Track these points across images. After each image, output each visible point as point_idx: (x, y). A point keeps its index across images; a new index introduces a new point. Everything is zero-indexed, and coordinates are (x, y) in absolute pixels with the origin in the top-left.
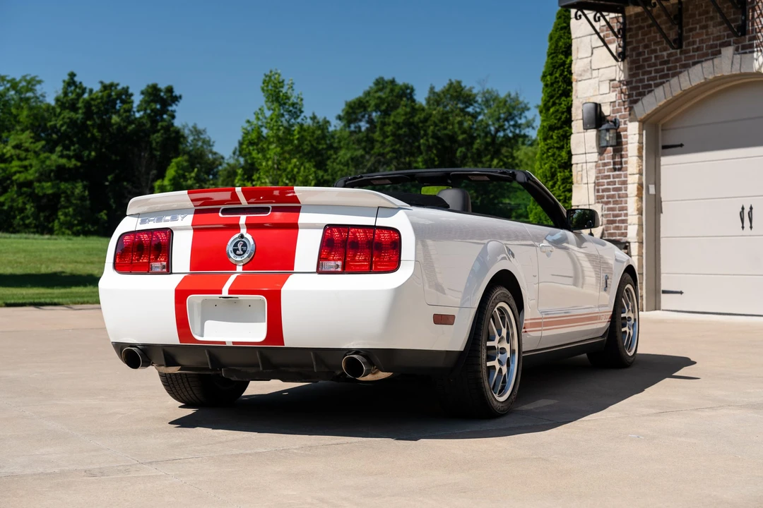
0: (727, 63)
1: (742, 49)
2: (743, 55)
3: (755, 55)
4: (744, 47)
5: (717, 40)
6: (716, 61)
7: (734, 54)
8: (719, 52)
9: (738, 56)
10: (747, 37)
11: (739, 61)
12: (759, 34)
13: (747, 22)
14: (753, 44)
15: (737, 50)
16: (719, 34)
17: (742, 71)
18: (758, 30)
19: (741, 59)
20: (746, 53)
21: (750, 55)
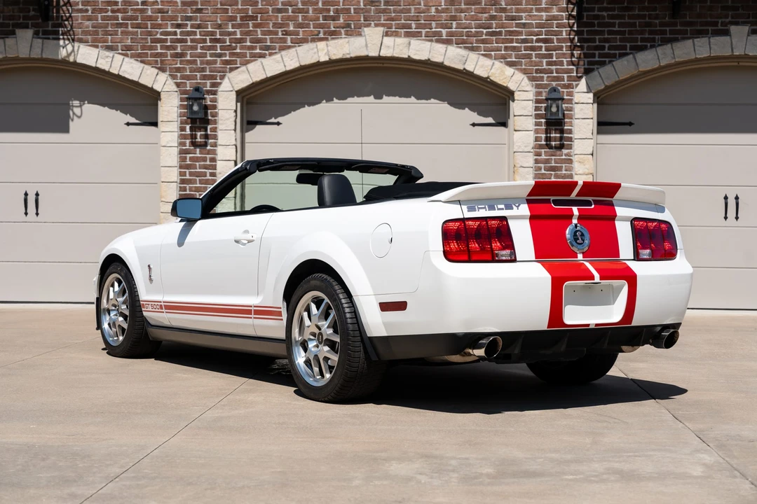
0: (24, 44)
1: (43, 34)
2: (45, 41)
3: (61, 42)
4: (45, 33)
5: (10, 20)
6: (10, 41)
7: (33, 38)
8: (13, 33)
9: (40, 41)
10: (50, 23)
11: (41, 45)
12: (66, 23)
13: (51, 8)
14: (59, 31)
15: (36, 34)
16: (11, 13)
17: (44, 56)
18: (64, 18)
19: (43, 44)
20: (49, 39)
21: (55, 41)
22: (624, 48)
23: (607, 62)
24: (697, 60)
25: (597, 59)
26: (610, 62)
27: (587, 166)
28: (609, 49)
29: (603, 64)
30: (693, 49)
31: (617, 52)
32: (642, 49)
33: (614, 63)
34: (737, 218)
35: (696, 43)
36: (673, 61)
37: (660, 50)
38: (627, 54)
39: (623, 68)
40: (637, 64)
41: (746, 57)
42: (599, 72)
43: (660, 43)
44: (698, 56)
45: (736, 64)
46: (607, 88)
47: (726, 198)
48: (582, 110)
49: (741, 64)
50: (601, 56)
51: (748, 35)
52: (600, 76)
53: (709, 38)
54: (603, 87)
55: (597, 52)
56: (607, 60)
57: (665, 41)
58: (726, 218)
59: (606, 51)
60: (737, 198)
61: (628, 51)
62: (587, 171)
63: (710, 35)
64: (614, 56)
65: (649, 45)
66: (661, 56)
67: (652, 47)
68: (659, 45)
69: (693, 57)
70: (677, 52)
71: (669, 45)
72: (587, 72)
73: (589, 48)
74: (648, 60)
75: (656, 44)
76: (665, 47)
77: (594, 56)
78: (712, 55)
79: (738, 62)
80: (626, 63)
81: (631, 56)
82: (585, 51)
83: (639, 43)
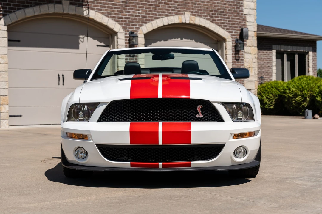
22: (19, 6)
23: (12, 12)
24: (49, 14)
25: (8, 10)
26: (14, 12)
27: (5, 60)
28: (13, 6)
29: (10, 12)
30: (48, 9)
31: (16, 7)
32: (27, 7)
33: (16, 12)
34: (63, 84)
35: (49, 6)
36: (40, 14)
37: (35, 8)
38: (20, 9)
39: (19, 15)
40: (25, 14)
41: (68, 14)
42: (9, 16)
43: (34, 5)
44: (50, 12)
45: (62, 17)
46: (12, 23)
47: (59, 75)
48: (2, 33)
49: (64, 17)
50: (9, 8)
51: (69, 5)
52: (10, 18)
53: (54, 4)
54: (11, 23)
55: (8, 7)
56: (12, 11)
57: (37, 4)
58: (59, 84)
59: (12, 6)
60: (63, 76)
61: (21, 7)
62: (5, 62)
63: (54, 3)
64: (15, 9)
65: (30, 5)
66: (35, 11)
67: (31, 6)
68: (34, 6)
69: (48, 12)
70: (42, 10)
71: (38, 6)
72: (4, 15)
73: (4, 4)
74: (30, 12)
75: (33, 5)
76: (37, 7)
77: (6, 8)
78: (55, 12)
79: (63, 16)
80: (20, 13)
81: (22, 10)
82: (2, 6)
83: (26, 4)
